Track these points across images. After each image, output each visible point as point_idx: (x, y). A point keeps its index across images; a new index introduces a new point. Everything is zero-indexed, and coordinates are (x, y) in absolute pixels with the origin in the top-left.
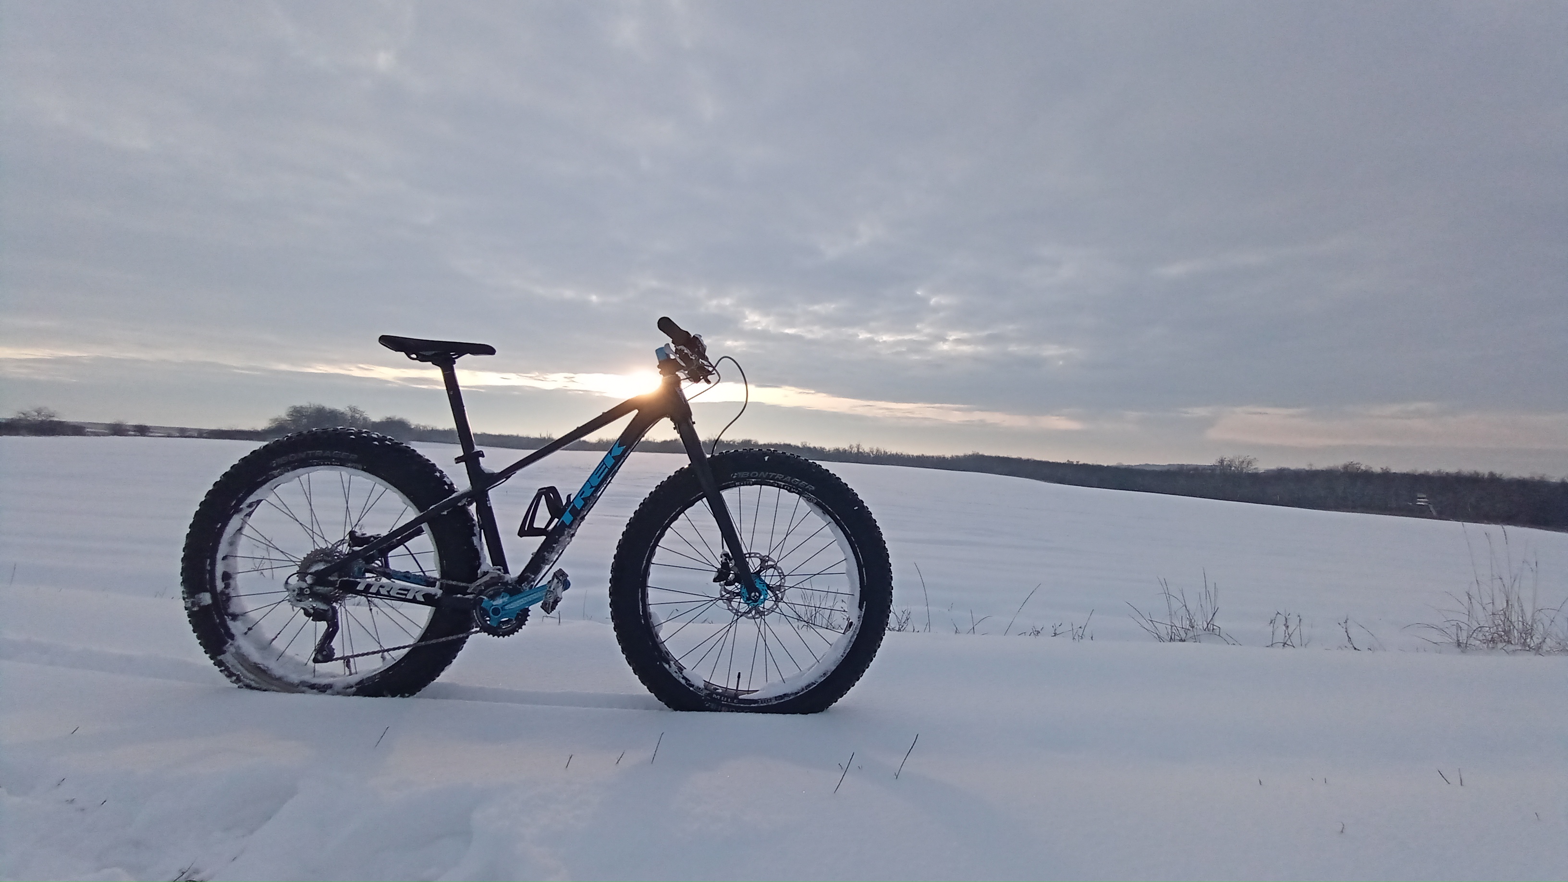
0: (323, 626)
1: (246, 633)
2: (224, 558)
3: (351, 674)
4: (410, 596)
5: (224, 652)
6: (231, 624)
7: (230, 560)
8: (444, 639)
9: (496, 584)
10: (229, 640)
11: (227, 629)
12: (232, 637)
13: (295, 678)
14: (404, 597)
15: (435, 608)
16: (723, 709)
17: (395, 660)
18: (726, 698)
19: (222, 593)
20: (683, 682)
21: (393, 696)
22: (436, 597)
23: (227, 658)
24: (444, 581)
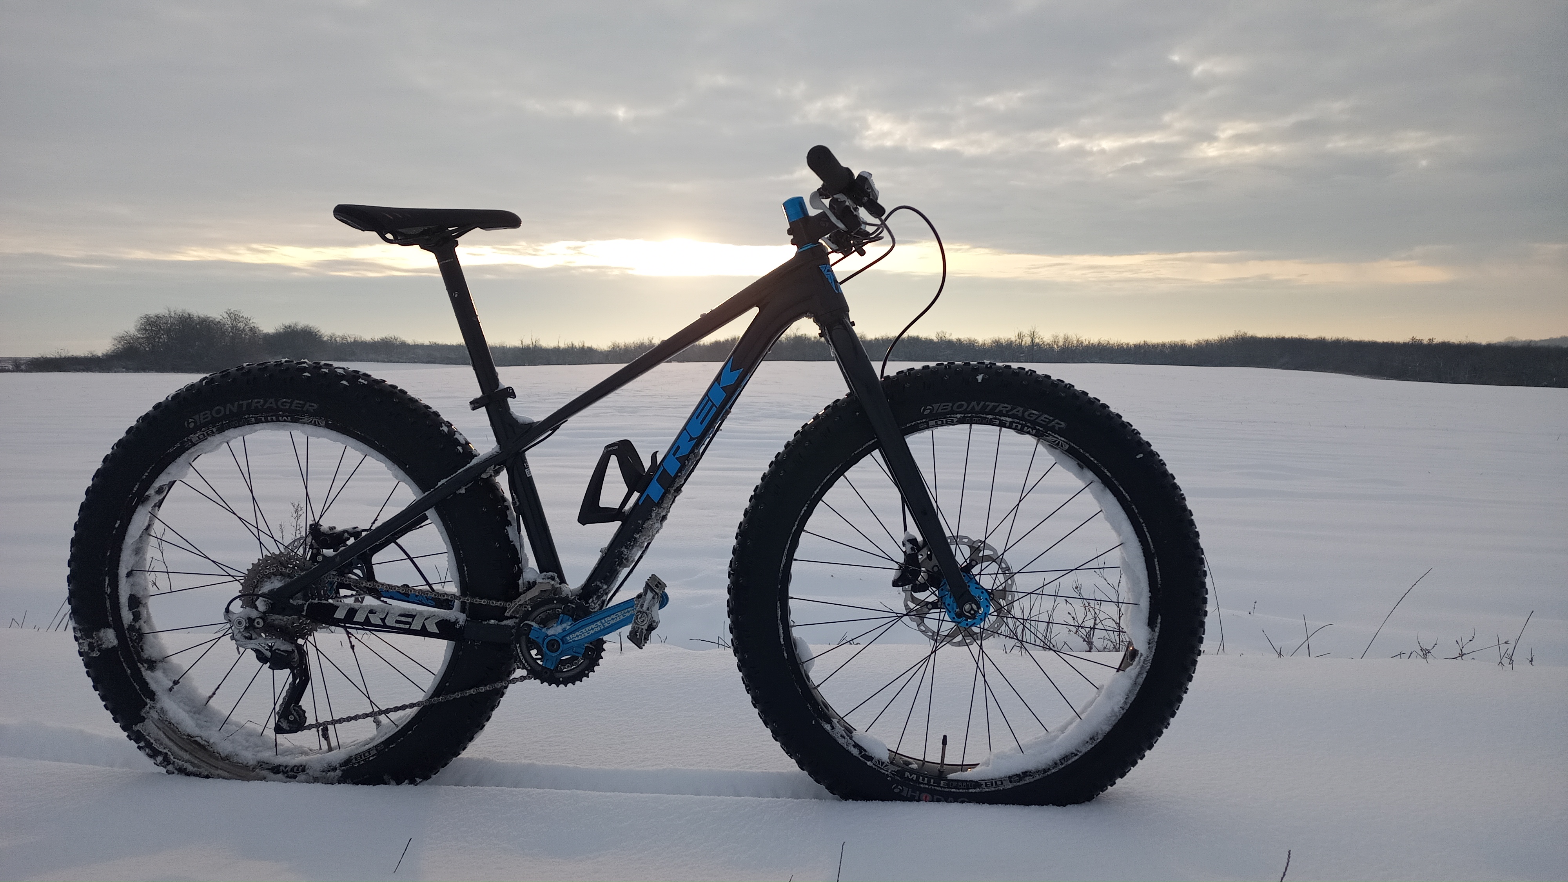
0: (284, 676)
1: (170, 690)
2: (129, 574)
3: (330, 749)
4: (416, 625)
5: (143, 720)
6: (147, 675)
7: (138, 578)
8: (472, 691)
9: (550, 601)
10: (148, 701)
11: (144, 684)
12: (152, 695)
13: (249, 756)
14: (407, 627)
15: (455, 642)
16: (923, 796)
17: (397, 726)
18: (926, 779)
19: (131, 628)
20: (855, 752)
21: (399, 782)
22: (458, 626)
23: (149, 728)
24: (469, 600)
